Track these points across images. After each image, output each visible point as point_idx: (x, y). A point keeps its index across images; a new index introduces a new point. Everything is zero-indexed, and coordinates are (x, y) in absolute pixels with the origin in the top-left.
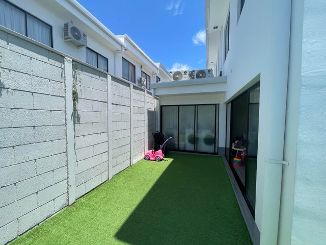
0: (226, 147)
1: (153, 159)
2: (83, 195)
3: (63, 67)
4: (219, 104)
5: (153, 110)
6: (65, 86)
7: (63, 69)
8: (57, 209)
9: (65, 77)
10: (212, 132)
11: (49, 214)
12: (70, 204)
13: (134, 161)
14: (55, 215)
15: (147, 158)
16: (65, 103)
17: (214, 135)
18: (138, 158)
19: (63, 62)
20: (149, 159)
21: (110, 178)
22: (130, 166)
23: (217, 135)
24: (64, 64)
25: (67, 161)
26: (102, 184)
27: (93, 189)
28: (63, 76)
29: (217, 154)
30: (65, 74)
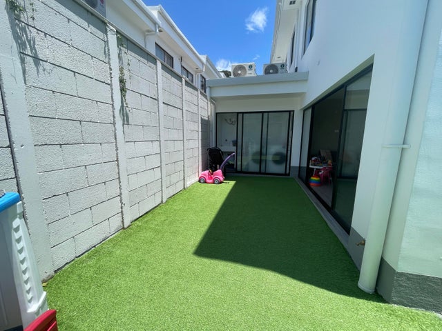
0: (300, 166)
1: (211, 181)
2: (138, 219)
3: (106, 40)
4: (293, 111)
5: (207, 119)
6: (111, 69)
7: (106, 42)
8: (113, 231)
9: (109, 55)
10: (284, 147)
11: (104, 236)
12: (125, 226)
13: (188, 184)
14: (111, 237)
15: (202, 180)
16: (112, 93)
17: (285, 152)
18: (192, 180)
19: (105, 32)
20: (206, 182)
21: (164, 201)
22: (184, 188)
23: (289, 152)
24: (107, 35)
25: (119, 173)
26: (156, 207)
27: (147, 213)
28: (107, 53)
29: (289, 175)
30: (109, 50)
